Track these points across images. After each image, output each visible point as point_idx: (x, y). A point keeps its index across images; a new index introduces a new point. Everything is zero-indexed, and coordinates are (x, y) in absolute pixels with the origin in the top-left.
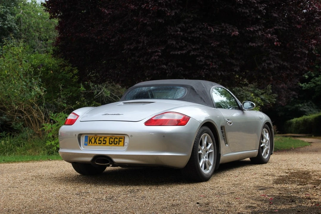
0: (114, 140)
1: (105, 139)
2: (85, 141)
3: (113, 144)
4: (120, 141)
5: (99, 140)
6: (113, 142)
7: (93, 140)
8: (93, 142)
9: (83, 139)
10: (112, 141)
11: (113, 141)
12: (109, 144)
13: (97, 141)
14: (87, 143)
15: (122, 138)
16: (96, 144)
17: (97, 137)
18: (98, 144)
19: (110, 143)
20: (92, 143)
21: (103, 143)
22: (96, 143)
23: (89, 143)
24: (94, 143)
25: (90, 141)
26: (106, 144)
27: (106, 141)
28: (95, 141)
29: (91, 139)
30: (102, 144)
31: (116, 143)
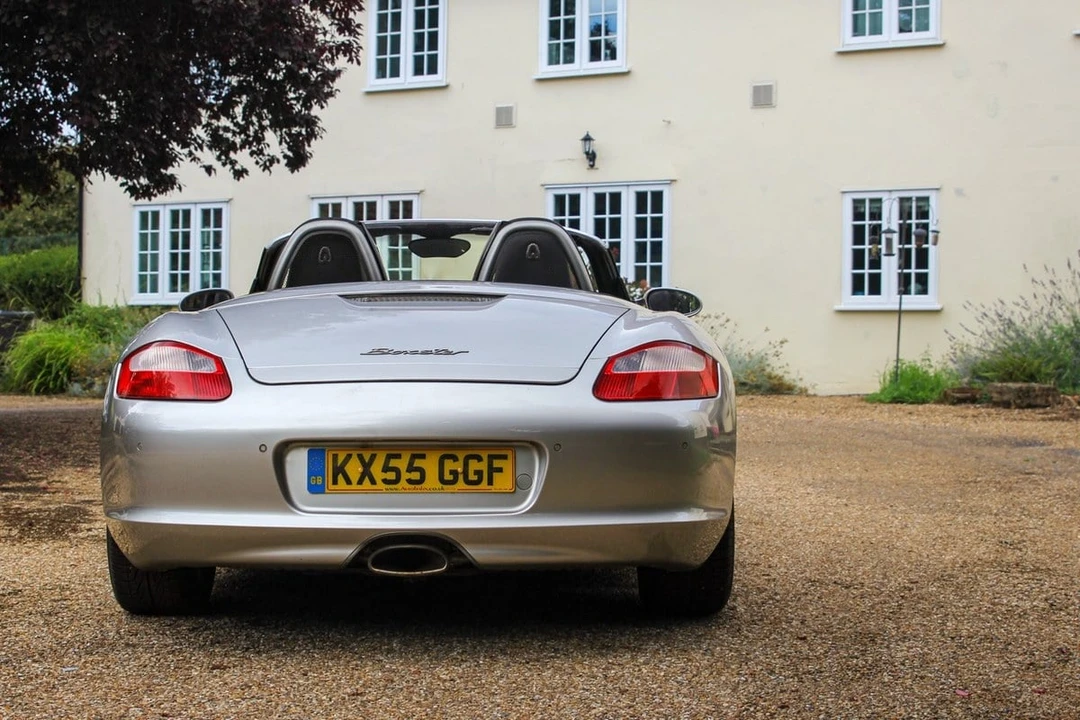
0: (466, 465)
1: (418, 463)
2: (311, 473)
3: (461, 484)
4: (492, 470)
5: (386, 469)
6: (461, 477)
7: (354, 469)
8: (354, 475)
9: (298, 464)
10: (454, 473)
11: (460, 470)
12: (440, 485)
13: (376, 469)
14: (320, 482)
15: (505, 457)
16: (374, 487)
17: (373, 457)
18: (380, 485)
19: (442, 480)
20: (349, 482)
21: (410, 481)
22: (373, 482)
23: (335, 482)
24: (360, 482)
25: (339, 470)
26: (424, 485)
27: (422, 471)
28: (366, 474)
29: (340, 462)
30: (403, 483)
31: (475, 478)
